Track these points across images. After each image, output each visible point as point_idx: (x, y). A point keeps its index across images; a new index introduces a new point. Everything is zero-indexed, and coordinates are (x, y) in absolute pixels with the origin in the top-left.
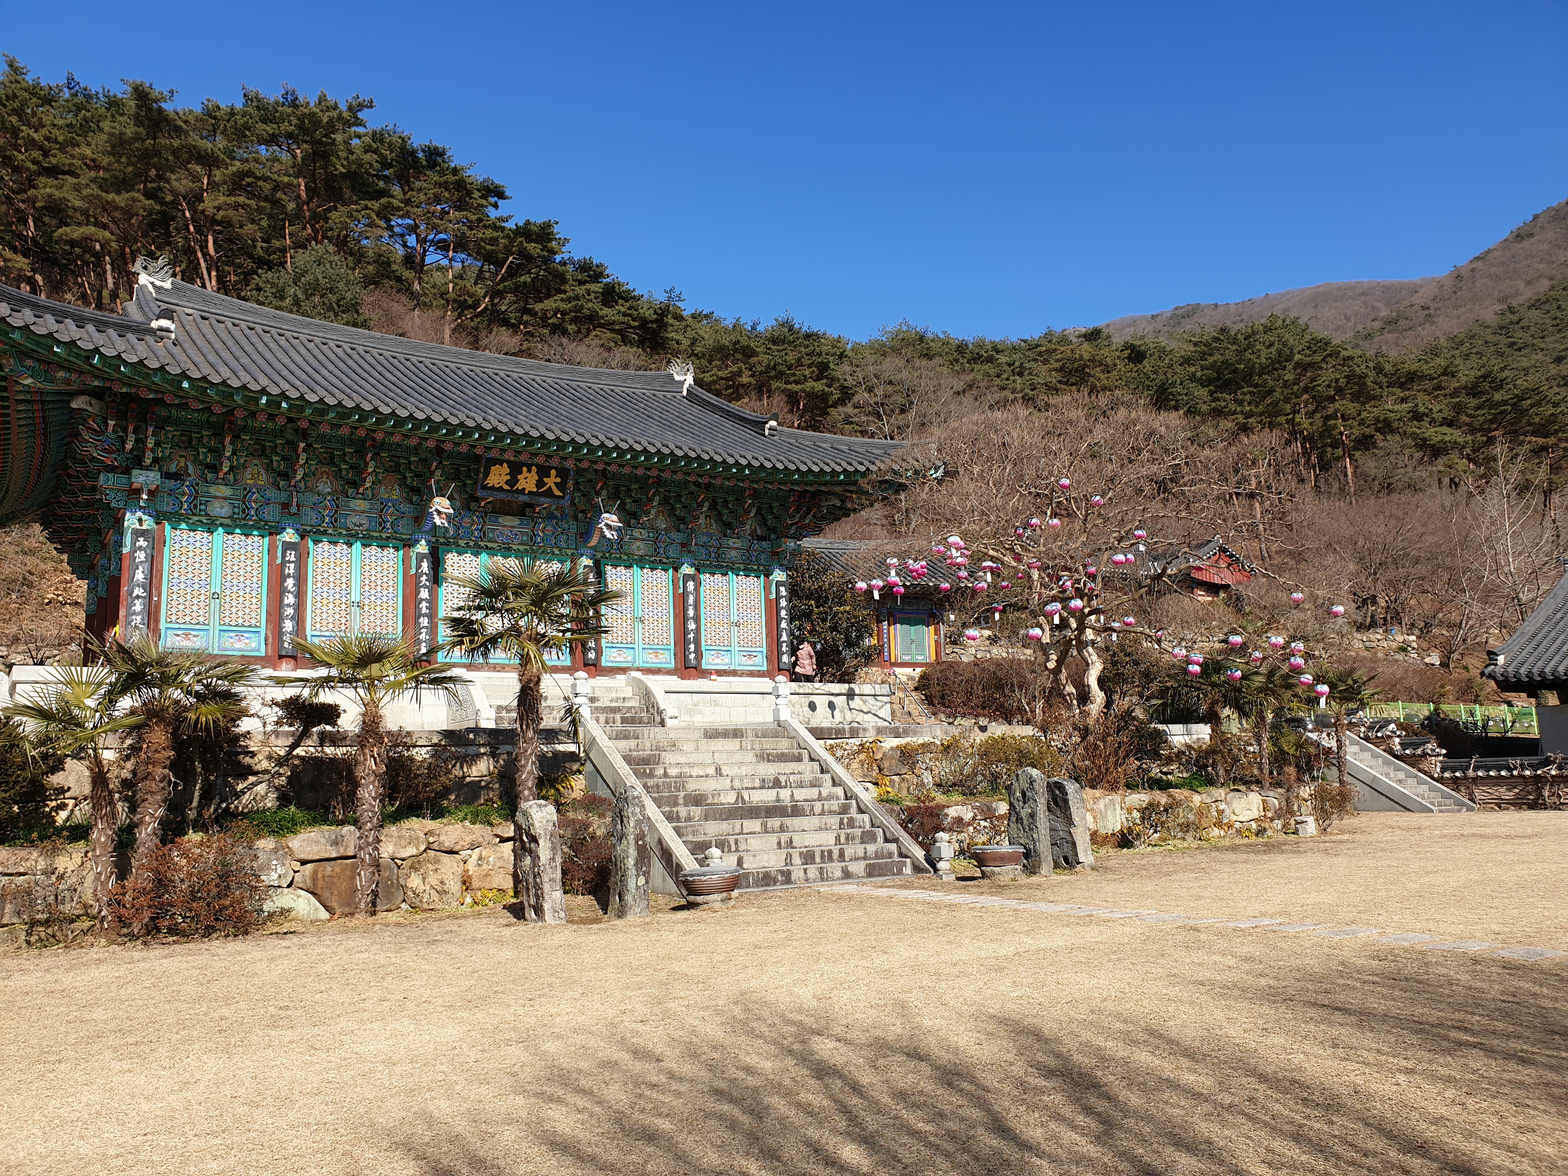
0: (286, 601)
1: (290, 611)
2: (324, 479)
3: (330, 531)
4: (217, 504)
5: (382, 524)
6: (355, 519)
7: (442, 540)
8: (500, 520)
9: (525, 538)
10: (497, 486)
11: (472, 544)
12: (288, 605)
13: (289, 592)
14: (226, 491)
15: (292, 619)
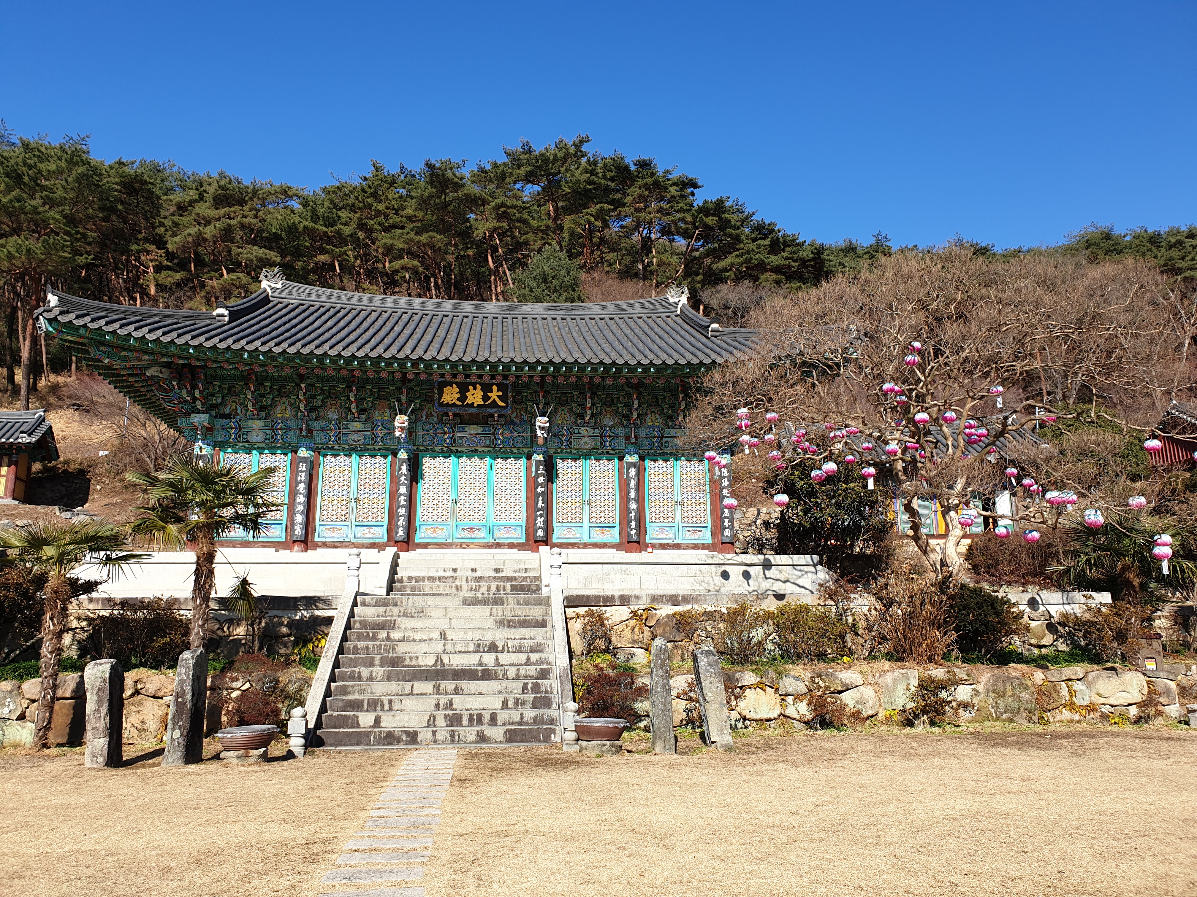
0: (298, 501)
1: (300, 508)
2: (333, 409)
3: (336, 447)
4: (254, 433)
5: (374, 439)
6: (354, 437)
7: (421, 448)
8: (466, 429)
9: (488, 442)
10: (450, 403)
11: (445, 449)
12: (299, 503)
13: (300, 493)
14: (259, 423)
15: (302, 513)
